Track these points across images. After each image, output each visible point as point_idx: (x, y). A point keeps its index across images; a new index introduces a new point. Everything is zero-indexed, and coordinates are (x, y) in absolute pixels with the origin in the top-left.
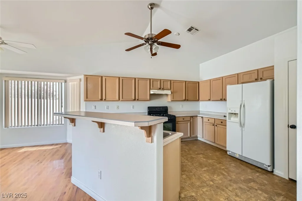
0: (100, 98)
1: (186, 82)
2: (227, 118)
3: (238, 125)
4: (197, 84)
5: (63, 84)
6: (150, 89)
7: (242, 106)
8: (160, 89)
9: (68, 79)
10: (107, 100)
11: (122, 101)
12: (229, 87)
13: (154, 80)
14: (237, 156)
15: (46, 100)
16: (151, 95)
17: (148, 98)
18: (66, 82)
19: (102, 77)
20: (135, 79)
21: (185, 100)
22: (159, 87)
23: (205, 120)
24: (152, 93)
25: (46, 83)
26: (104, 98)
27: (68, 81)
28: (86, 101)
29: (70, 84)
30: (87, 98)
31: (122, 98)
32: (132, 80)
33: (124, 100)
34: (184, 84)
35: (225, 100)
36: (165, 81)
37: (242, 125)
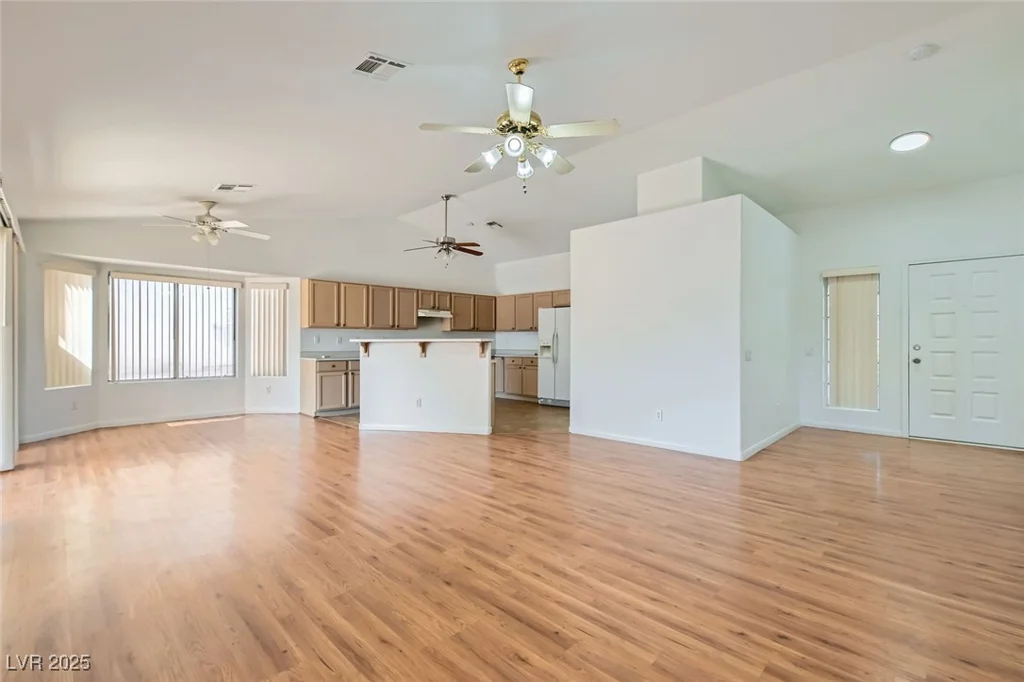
0: (335, 323)
1: (475, 296)
2: (539, 356)
3: (551, 361)
4: (492, 301)
6: (418, 308)
7: (555, 336)
8: (434, 308)
9: (248, 281)
10: (347, 325)
11: (372, 328)
12: (540, 310)
13: (425, 292)
14: (550, 402)
16: (420, 319)
17: (415, 324)
18: (243, 286)
19: (339, 284)
20: (394, 289)
21: (473, 329)
22: (432, 305)
23: (507, 361)
24: (420, 314)
26: (342, 322)
27: (247, 285)
28: (312, 326)
30: (314, 321)
32: (391, 291)
34: (472, 300)
35: (536, 329)
36: (442, 294)
37: (555, 360)
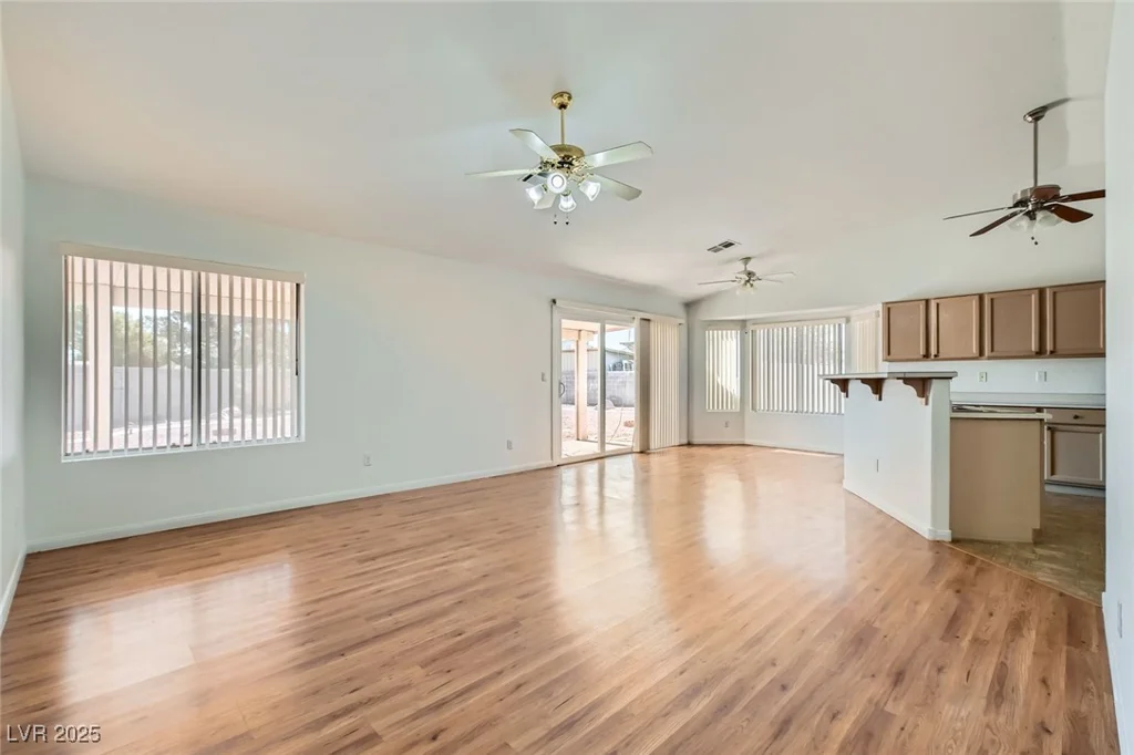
0: (922, 351)
5: (843, 326)
9: (853, 314)
10: (941, 356)
11: (989, 358)
15: (810, 366)
18: (848, 320)
20: (1055, 289)
25: (821, 327)
26: (933, 351)
27: (853, 319)
28: (886, 360)
29: (857, 324)
30: (889, 354)
31: (992, 350)
32: (1030, 295)
33: (998, 355)
